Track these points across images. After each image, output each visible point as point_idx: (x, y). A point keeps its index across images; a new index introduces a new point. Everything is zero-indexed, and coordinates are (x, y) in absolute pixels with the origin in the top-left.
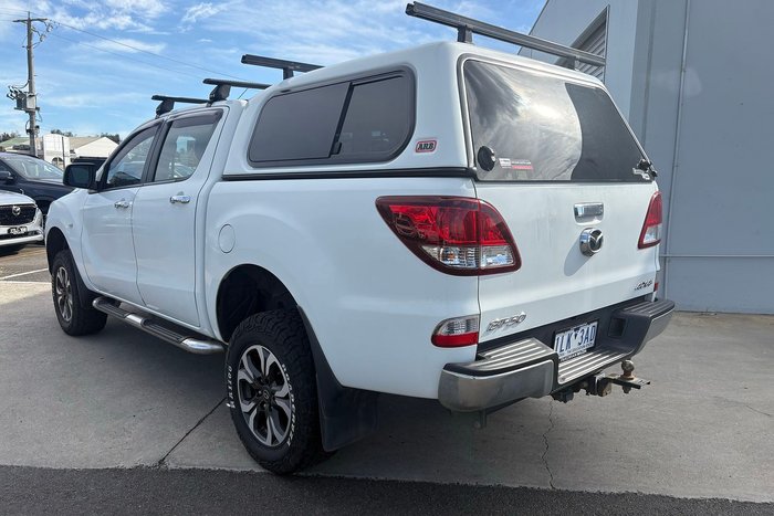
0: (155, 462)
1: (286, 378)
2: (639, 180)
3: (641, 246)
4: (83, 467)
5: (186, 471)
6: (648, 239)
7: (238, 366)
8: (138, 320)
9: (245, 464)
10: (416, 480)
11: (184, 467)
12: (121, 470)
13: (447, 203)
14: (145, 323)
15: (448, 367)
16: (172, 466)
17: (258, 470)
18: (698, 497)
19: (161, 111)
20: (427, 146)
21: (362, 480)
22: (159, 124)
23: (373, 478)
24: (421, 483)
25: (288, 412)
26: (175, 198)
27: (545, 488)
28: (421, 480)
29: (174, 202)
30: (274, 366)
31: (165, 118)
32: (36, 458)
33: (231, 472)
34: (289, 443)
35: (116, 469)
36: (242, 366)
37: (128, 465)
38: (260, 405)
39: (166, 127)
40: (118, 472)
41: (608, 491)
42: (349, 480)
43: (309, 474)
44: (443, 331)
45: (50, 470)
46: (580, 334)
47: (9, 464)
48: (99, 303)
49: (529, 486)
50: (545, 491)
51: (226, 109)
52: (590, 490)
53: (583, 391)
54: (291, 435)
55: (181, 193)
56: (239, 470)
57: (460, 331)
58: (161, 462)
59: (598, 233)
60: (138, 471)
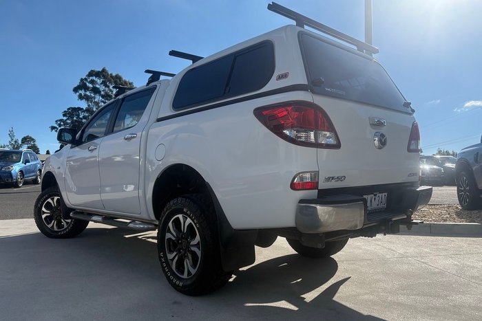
3: (409, 150)
15: (301, 201)
19: (117, 94)
20: (284, 76)
22: (116, 101)
26: (127, 137)
29: (126, 139)
31: (120, 98)
39: (121, 102)
44: (297, 180)
46: (378, 198)
48: (74, 214)
51: (158, 85)
57: (308, 180)
59: (384, 136)
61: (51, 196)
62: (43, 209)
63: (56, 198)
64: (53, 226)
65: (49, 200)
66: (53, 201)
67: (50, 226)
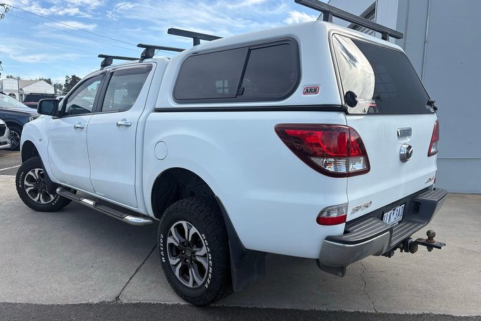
0: (114, 298)
1: (205, 243)
2: (429, 112)
3: (429, 155)
4: (64, 303)
5: (135, 304)
6: (433, 150)
7: (167, 233)
8: (91, 203)
9: (173, 299)
10: (288, 308)
11: (133, 302)
12: (91, 304)
13: (328, 129)
14: (96, 204)
15: (328, 238)
16: (125, 301)
17: (183, 303)
18: (467, 315)
19: (104, 65)
20: (312, 90)
21: (252, 309)
22: (104, 74)
23: (259, 307)
24: (291, 310)
25: (206, 265)
26: (119, 123)
27: (371, 311)
28: (290, 308)
29: (119, 125)
30: (195, 235)
31: (108, 70)
32: (31, 297)
33: (165, 305)
34: (207, 286)
35: (87, 304)
36: (171, 234)
37: (95, 301)
38: (183, 260)
39: (109, 75)
40: (89, 306)
41: (412, 313)
42: (244, 309)
43: (217, 305)
44: (325, 215)
45: (43, 305)
46: (395, 212)
47: (14, 302)
48: (61, 191)
49: (361, 311)
50: (372, 314)
51: (154, 65)
52: (400, 312)
53: (398, 250)
54: (209, 281)
55: (124, 120)
56: (171, 303)
57: (334, 215)
58: (117, 298)
59: (410, 147)
60: (102, 304)
61: (32, 168)
62: (26, 183)
63: (37, 170)
64: (39, 200)
65: (30, 173)
66: (35, 173)
67: (36, 200)
